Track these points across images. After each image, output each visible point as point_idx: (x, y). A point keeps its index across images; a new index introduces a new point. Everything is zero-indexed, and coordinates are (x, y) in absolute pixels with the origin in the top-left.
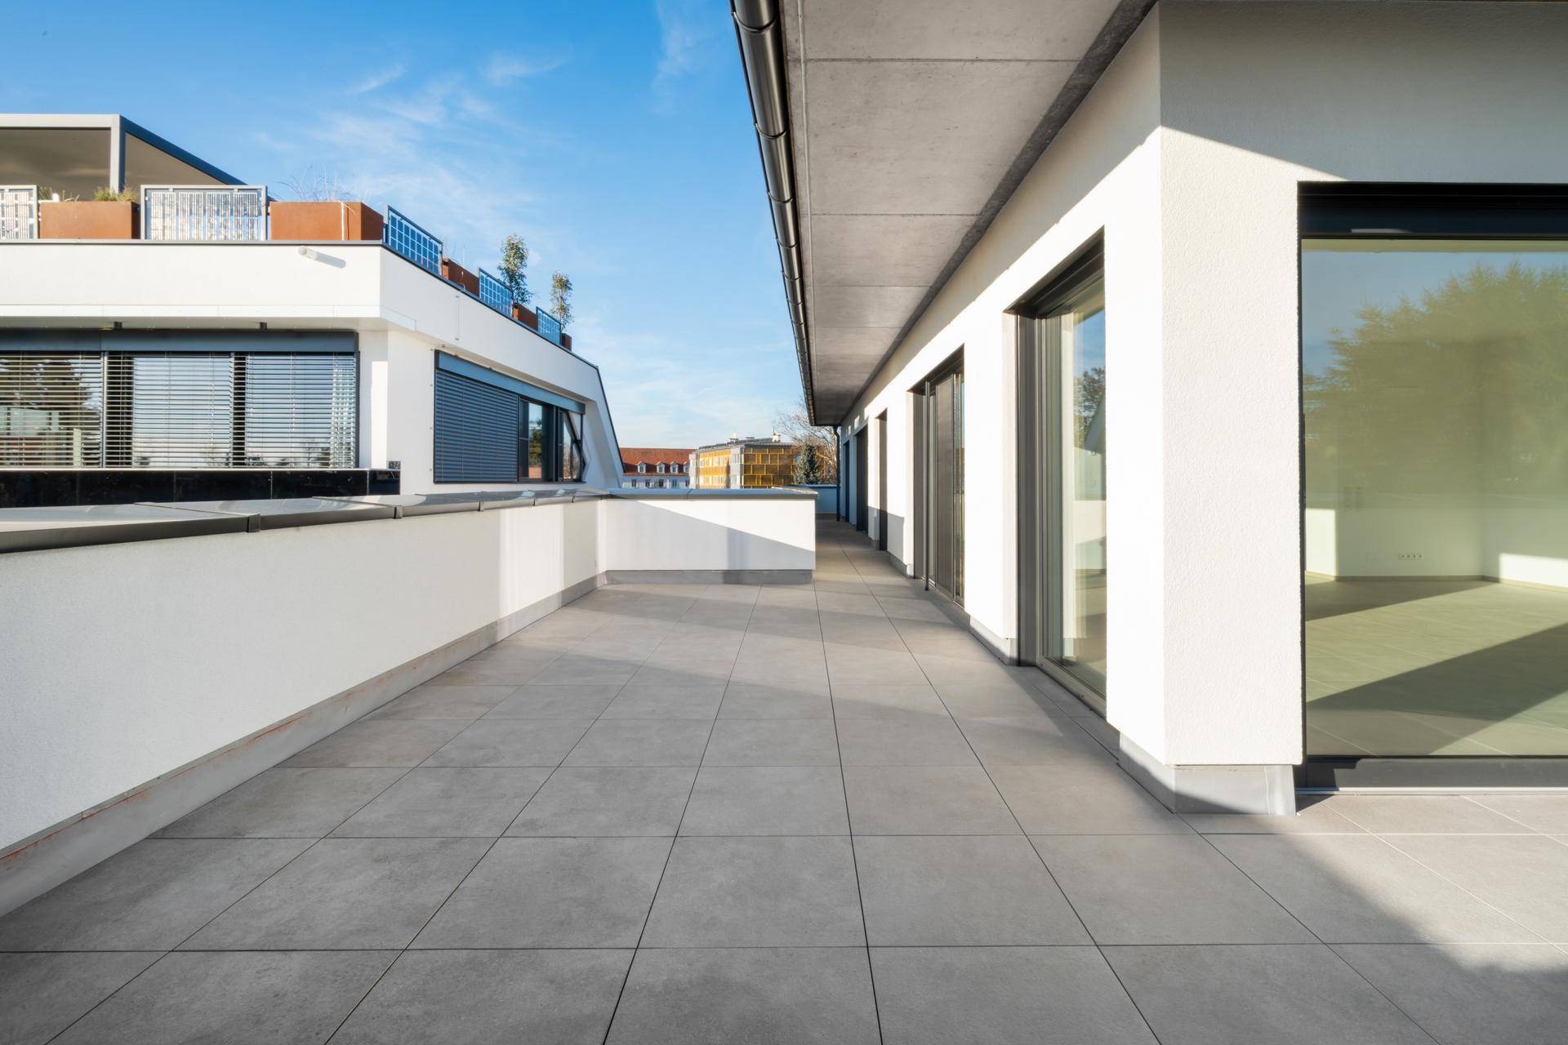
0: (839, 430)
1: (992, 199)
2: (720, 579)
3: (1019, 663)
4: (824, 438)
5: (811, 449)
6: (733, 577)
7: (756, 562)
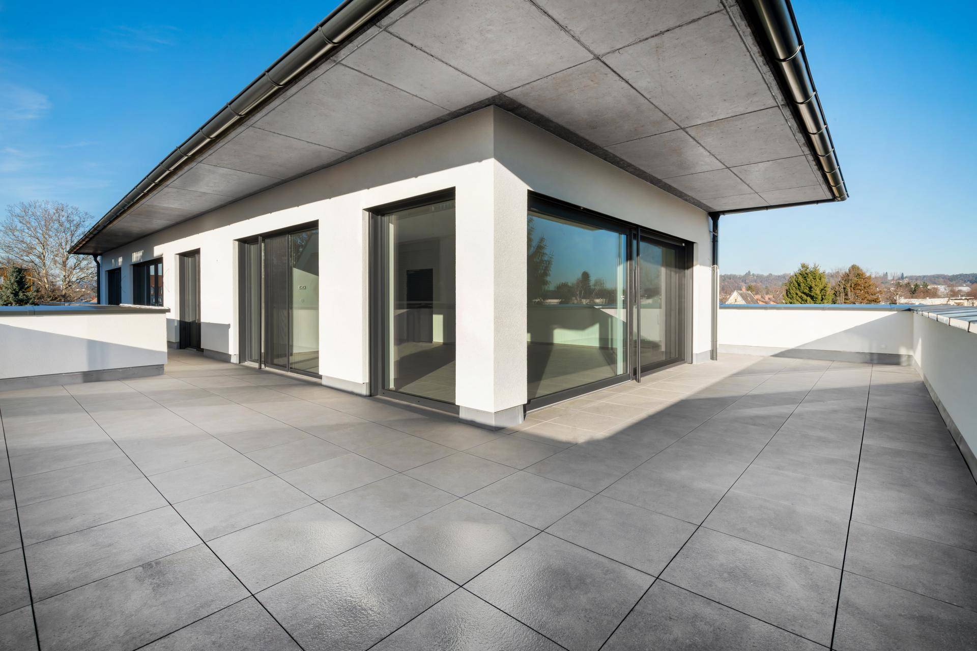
0: (99, 258)
1: (363, 148)
2: (80, 379)
3: (371, 395)
4: (33, 262)
5: (20, 271)
6: (90, 377)
7: (115, 363)
